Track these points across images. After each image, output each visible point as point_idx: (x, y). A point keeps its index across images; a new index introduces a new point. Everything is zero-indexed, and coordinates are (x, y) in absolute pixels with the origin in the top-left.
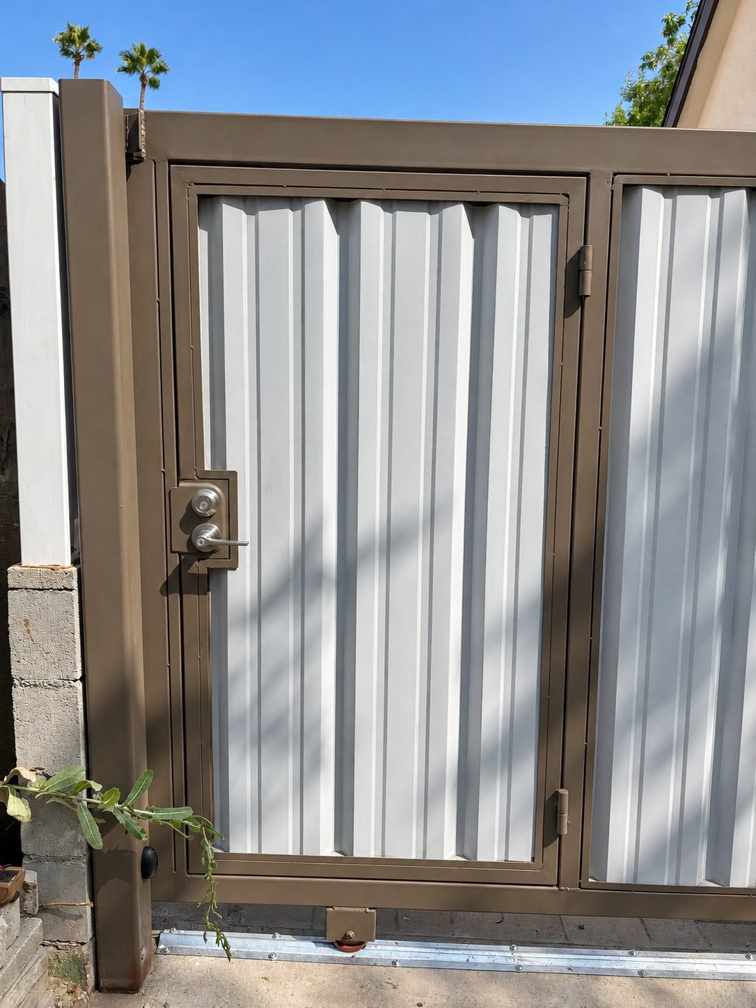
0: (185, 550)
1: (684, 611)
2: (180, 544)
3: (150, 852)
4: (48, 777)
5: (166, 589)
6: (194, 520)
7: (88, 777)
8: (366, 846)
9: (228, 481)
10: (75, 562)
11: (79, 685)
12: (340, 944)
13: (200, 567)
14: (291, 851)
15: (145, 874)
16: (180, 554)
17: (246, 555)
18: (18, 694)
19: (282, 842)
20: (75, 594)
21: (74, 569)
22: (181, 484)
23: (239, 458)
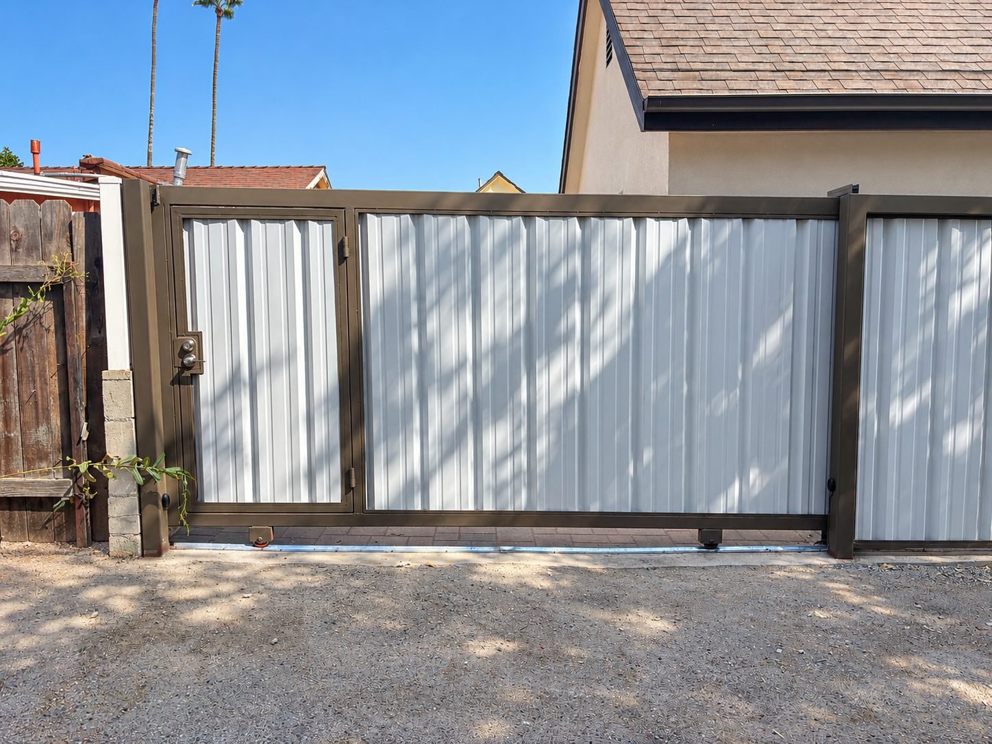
0: (180, 366)
1: (400, 391)
2: (178, 362)
3: (165, 496)
4: (120, 459)
5: (173, 383)
6: (184, 353)
7: (138, 456)
8: (266, 497)
9: (198, 336)
10: (131, 369)
11: (133, 420)
12: (256, 544)
13: (187, 373)
14: (232, 500)
15: (164, 506)
16: (179, 368)
17: (207, 367)
18: (106, 424)
19: (228, 497)
20: (131, 382)
21: (131, 372)
22: (179, 338)
23: (203, 326)
